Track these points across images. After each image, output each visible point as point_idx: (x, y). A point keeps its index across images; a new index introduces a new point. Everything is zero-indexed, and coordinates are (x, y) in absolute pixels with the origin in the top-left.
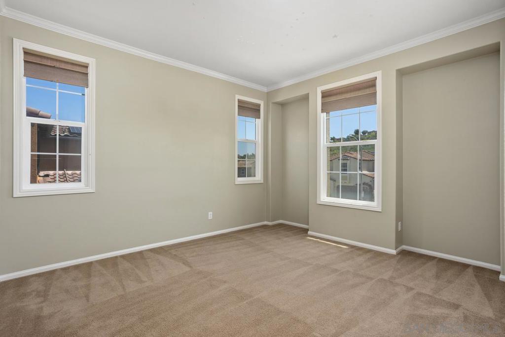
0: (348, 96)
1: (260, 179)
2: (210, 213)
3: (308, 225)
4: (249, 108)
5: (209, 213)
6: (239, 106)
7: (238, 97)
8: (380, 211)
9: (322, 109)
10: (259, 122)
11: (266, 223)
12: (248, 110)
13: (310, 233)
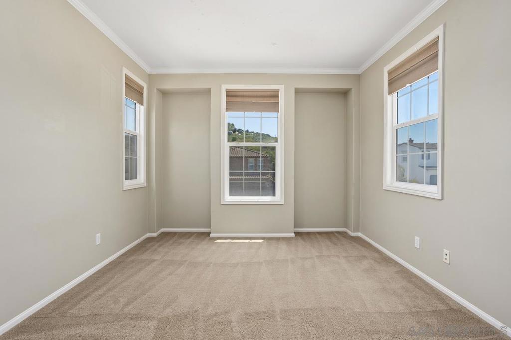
0: (254, 100)
1: (142, 182)
2: (99, 235)
3: (210, 228)
4: (133, 88)
5: (97, 235)
6: (126, 83)
7: (126, 71)
8: (283, 203)
9: (226, 108)
10: (141, 109)
11: (148, 235)
12: (134, 91)
13: (211, 235)
